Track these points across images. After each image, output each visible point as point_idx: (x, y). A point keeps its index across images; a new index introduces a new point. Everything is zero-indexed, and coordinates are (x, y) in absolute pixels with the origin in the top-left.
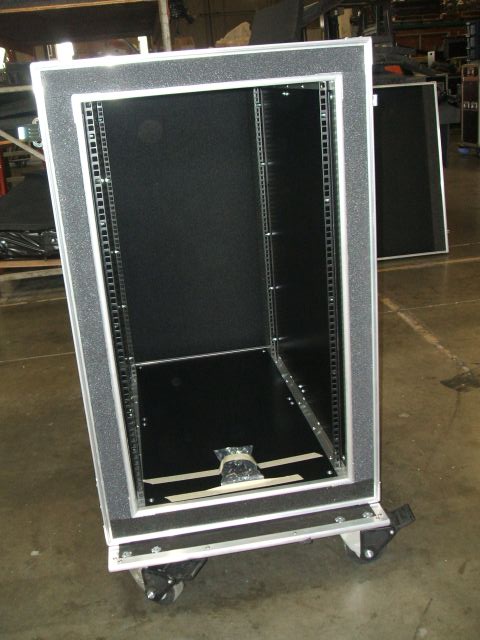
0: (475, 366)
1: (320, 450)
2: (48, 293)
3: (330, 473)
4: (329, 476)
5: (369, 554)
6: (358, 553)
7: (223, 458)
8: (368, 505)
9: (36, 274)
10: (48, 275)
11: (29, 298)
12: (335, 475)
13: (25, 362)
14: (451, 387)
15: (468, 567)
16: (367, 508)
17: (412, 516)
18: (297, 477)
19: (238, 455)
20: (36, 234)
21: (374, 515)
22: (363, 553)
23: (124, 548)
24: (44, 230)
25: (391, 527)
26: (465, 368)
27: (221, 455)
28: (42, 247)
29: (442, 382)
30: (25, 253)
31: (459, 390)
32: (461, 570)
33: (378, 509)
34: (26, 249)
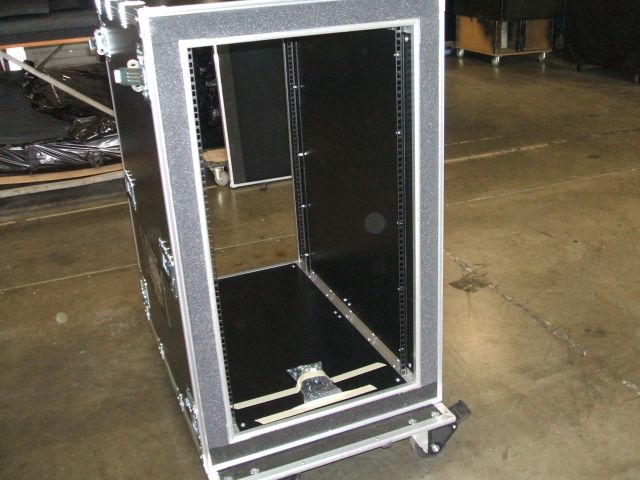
0: (477, 267)
1: (382, 360)
2: (36, 211)
3: (398, 380)
4: (399, 383)
5: (436, 448)
6: (426, 450)
7: (298, 377)
8: (432, 405)
9: (23, 191)
10: (37, 191)
11: (18, 217)
12: (403, 382)
13: (35, 288)
14: (460, 288)
15: (510, 453)
16: (432, 408)
17: (469, 412)
18: (370, 388)
19: (313, 372)
20: (19, 149)
21: (441, 414)
22: (430, 448)
23: (223, 473)
24: (28, 144)
25: (455, 423)
26: (468, 269)
27: (295, 374)
28: (26, 161)
29: (450, 284)
30: (8, 168)
31: (468, 291)
32: (505, 456)
33: (442, 407)
34: (8, 164)
